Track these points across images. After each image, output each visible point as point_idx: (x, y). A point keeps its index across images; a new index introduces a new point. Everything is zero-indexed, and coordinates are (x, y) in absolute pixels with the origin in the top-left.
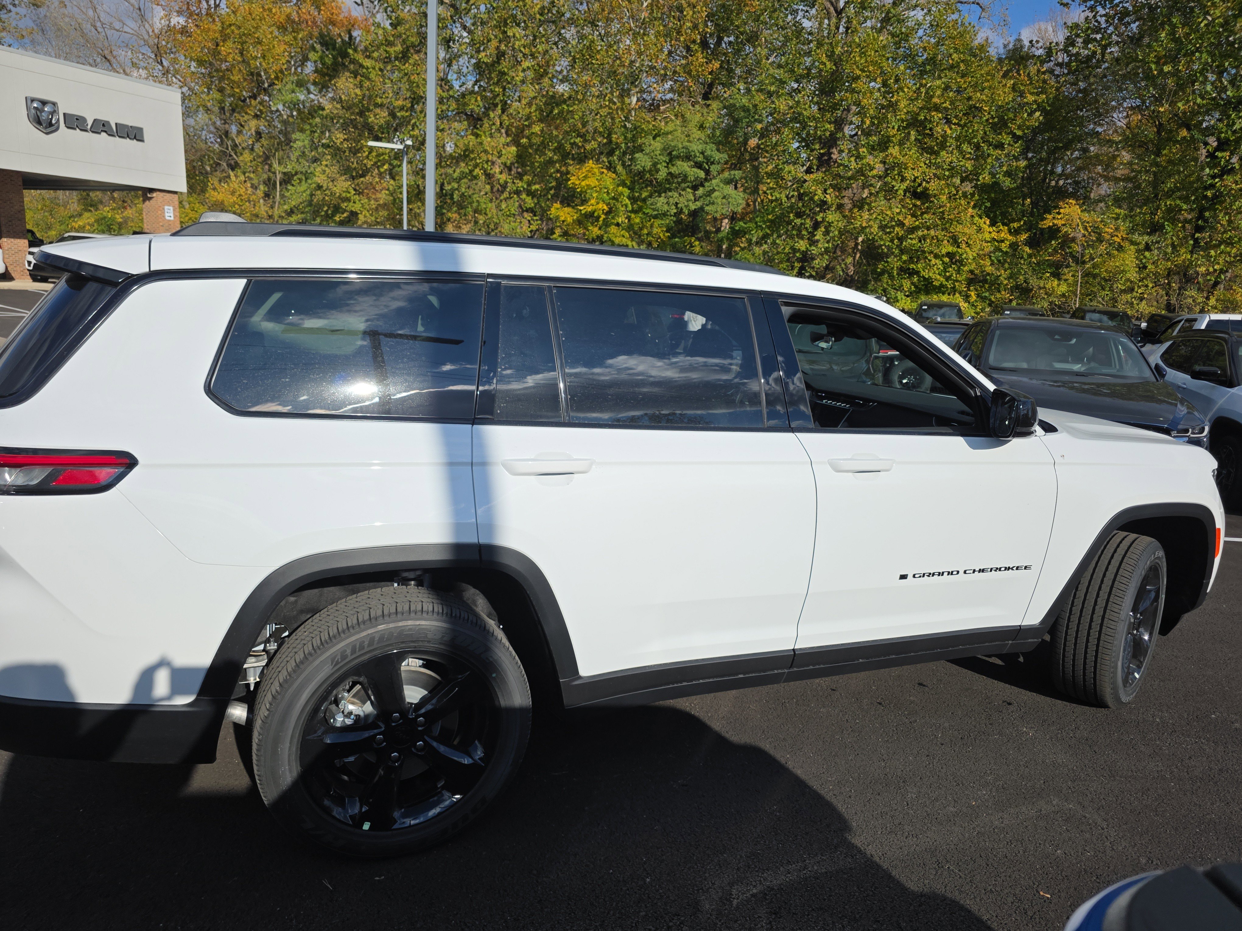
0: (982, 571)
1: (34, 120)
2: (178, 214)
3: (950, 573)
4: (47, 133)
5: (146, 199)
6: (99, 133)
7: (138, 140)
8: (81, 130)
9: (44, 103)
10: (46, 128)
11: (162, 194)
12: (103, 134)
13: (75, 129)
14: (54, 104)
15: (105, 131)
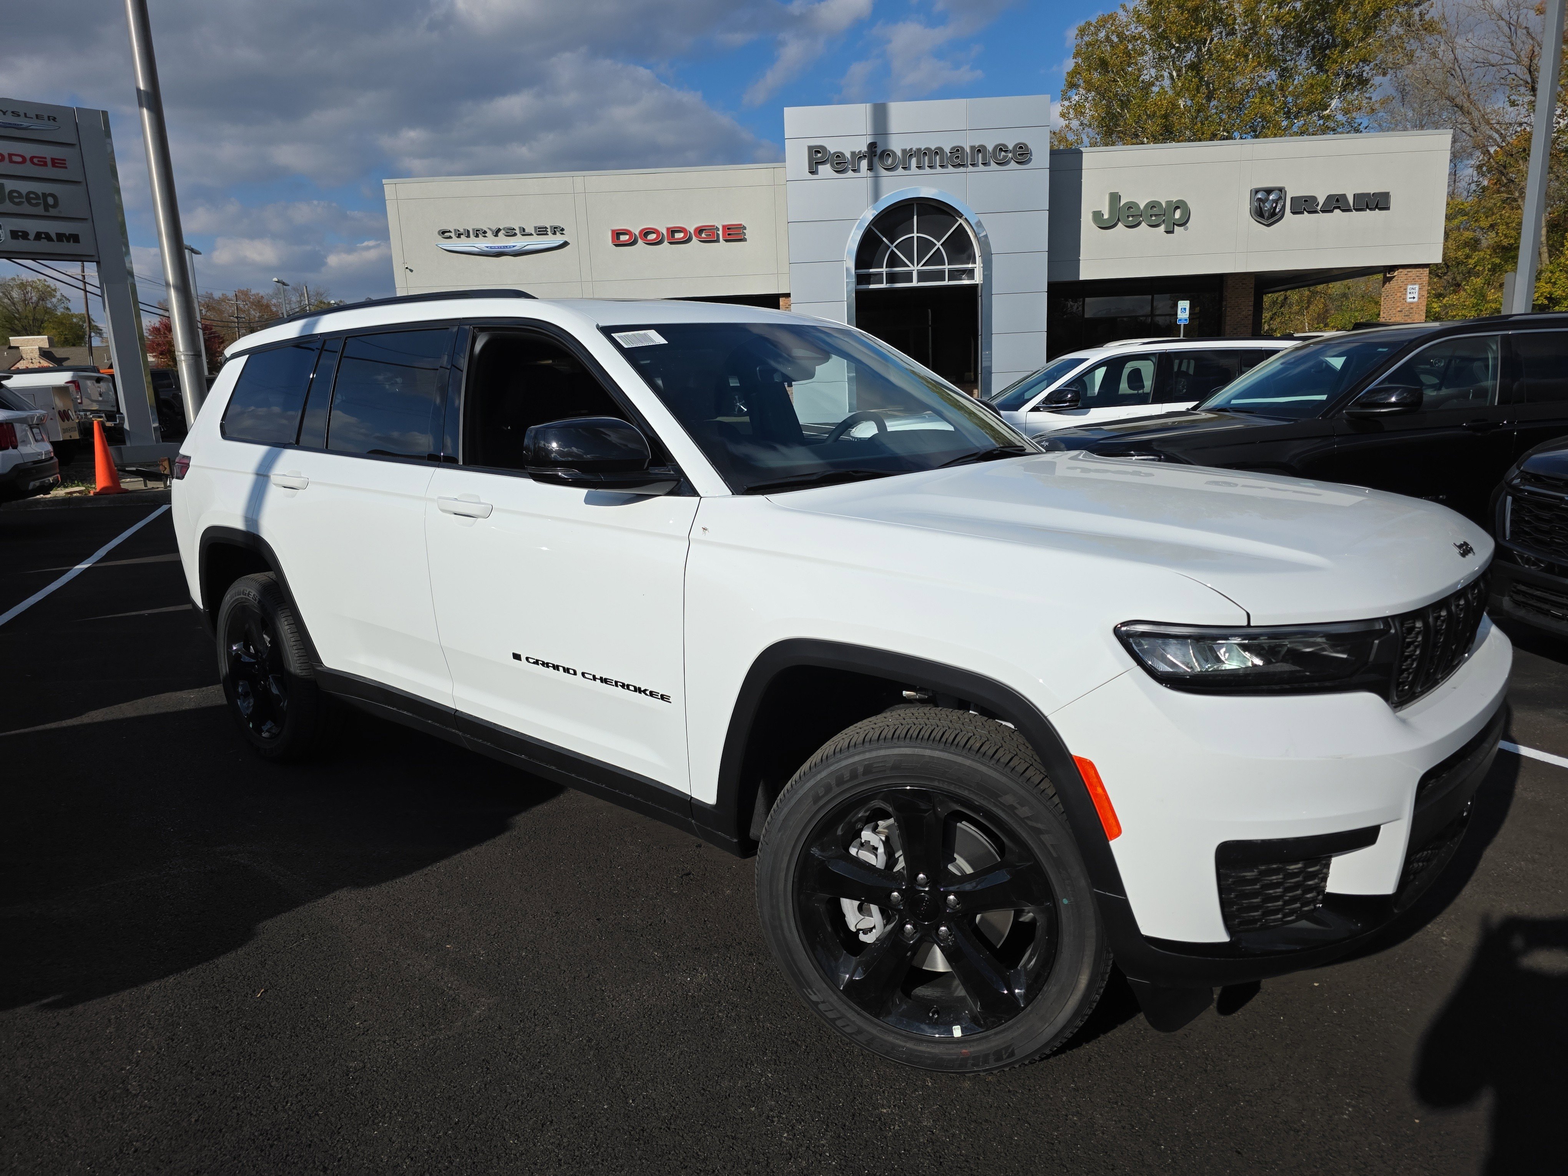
0: (604, 681)
1: (1256, 212)
2: (1425, 293)
3: (566, 670)
4: (1269, 225)
5: (1387, 280)
6: (1331, 211)
7: (1381, 209)
8: (1309, 212)
9: (1269, 191)
10: (1268, 218)
11: (1405, 271)
12: (1337, 211)
13: (1302, 213)
14: (1281, 190)
15: (1339, 208)
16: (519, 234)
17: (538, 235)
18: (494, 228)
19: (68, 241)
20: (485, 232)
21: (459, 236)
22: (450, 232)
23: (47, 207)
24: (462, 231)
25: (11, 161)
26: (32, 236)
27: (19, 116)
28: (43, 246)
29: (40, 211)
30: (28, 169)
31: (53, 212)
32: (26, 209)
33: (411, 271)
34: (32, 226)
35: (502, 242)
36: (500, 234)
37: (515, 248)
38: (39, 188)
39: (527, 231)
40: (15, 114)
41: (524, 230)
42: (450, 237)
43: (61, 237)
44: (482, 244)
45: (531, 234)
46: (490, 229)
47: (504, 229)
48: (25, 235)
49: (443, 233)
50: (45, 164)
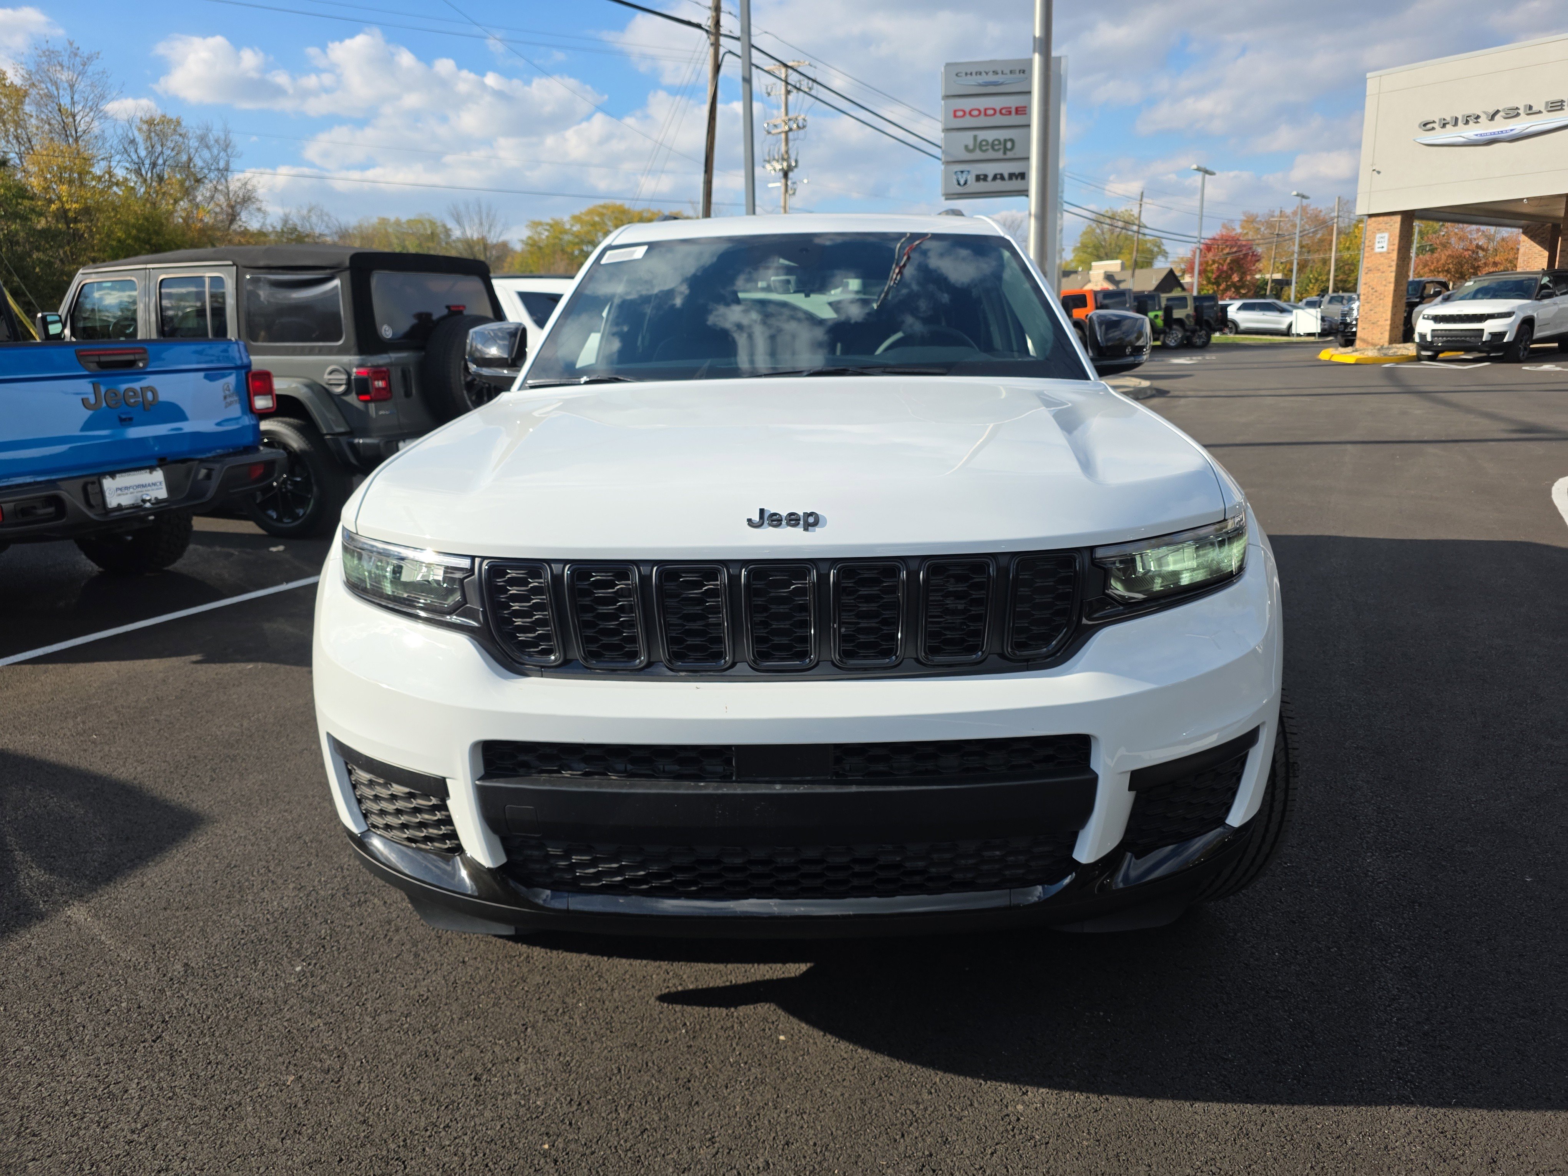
16: (1523, 115)
17: (1549, 111)
18: (1492, 111)
19: (1017, 178)
20: (1478, 117)
21: (1444, 125)
22: (1434, 122)
23: (1005, 150)
24: (1448, 119)
25: (986, 115)
26: (990, 178)
27: (997, 74)
28: (999, 185)
29: (1000, 155)
30: (999, 120)
31: (1010, 155)
32: (991, 154)
33: (1379, 172)
34: (991, 169)
35: (1502, 126)
36: (1497, 117)
37: (1513, 132)
38: (1002, 135)
39: (1535, 109)
40: (995, 73)
41: (1530, 107)
42: (1433, 129)
43: (1012, 176)
44: (1471, 132)
45: (1540, 112)
46: (1485, 113)
47: (1504, 110)
48: (985, 177)
49: (1425, 125)
50: (1010, 113)
